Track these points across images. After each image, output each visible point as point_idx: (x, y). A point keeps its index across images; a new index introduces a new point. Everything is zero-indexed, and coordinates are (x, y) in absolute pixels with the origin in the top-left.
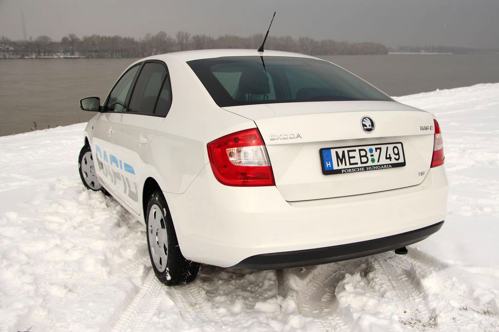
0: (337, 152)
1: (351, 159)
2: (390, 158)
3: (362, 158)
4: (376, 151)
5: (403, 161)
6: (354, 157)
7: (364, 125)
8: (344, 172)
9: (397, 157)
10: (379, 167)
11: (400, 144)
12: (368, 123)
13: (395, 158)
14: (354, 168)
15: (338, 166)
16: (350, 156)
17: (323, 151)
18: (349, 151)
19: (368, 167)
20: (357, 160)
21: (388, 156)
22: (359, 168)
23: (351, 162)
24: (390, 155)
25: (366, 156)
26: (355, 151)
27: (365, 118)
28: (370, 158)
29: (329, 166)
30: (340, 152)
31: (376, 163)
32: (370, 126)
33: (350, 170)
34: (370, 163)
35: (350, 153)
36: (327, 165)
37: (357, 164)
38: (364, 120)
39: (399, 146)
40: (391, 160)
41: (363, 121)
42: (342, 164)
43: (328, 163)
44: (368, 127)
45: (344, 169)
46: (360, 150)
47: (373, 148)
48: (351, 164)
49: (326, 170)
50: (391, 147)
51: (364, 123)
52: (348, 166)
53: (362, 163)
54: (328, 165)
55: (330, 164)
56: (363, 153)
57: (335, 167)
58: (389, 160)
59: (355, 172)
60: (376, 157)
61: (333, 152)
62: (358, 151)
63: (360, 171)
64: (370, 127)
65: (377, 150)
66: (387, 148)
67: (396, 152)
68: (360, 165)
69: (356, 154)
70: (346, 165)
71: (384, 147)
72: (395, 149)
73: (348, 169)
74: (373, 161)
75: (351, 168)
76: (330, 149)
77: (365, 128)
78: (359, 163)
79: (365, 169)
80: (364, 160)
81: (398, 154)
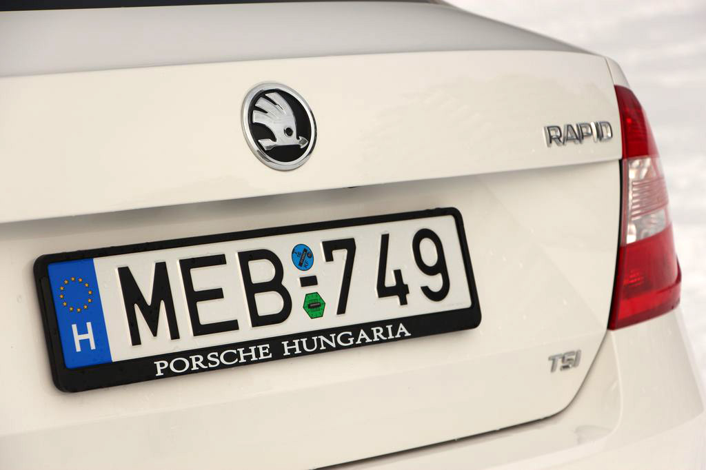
0: (125, 274)
1: (202, 306)
2: (401, 291)
3: (260, 298)
4: (329, 258)
5: (467, 303)
6: (217, 294)
7: (260, 131)
8: (168, 374)
9: (436, 283)
10: (345, 339)
11: (450, 220)
12: (279, 120)
13: (426, 290)
14: (219, 349)
15: (136, 340)
16: (198, 286)
17: (53, 269)
18: (187, 265)
19: (290, 338)
20: (233, 306)
21: (390, 281)
22: (246, 345)
23: (204, 320)
24: (398, 274)
25: (276, 285)
26: (220, 260)
27: (262, 94)
28: (298, 294)
29: (85, 343)
30: (143, 269)
31: (331, 318)
32: (288, 132)
33: (198, 362)
34: (299, 321)
35: (195, 273)
36: (78, 338)
37: (232, 326)
38: (262, 103)
39: (444, 227)
40: (404, 302)
41: (253, 107)
42: (154, 331)
43: (82, 331)
44: (282, 140)
45: (168, 357)
46: (245, 258)
47: (314, 241)
48: (199, 329)
49: (71, 363)
50: (402, 233)
51: (258, 118)
52: (189, 340)
53: (258, 321)
54: (80, 338)
55: (90, 336)
56: (262, 271)
57: (121, 350)
58: (396, 300)
59: (222, 366)
60: (329, 290)
61: (106, 272)
62: (234, 262)
63: (249, 361)
64: (292, 140)
65: (336, 253)
66: (385, 239)
67: (430, 258)
68: (247, 332)
69: (228, 278)
70: (175, 335)
71: (367, 239)
72: (427, 246)
73: (187, 354)
74: (314, 306)
75: (204, 351)
76: (87, 256)
77: (266, 143)
78: (245, 319)
79: (277, 350)
80: (269, 303)
81: (440, 267)
